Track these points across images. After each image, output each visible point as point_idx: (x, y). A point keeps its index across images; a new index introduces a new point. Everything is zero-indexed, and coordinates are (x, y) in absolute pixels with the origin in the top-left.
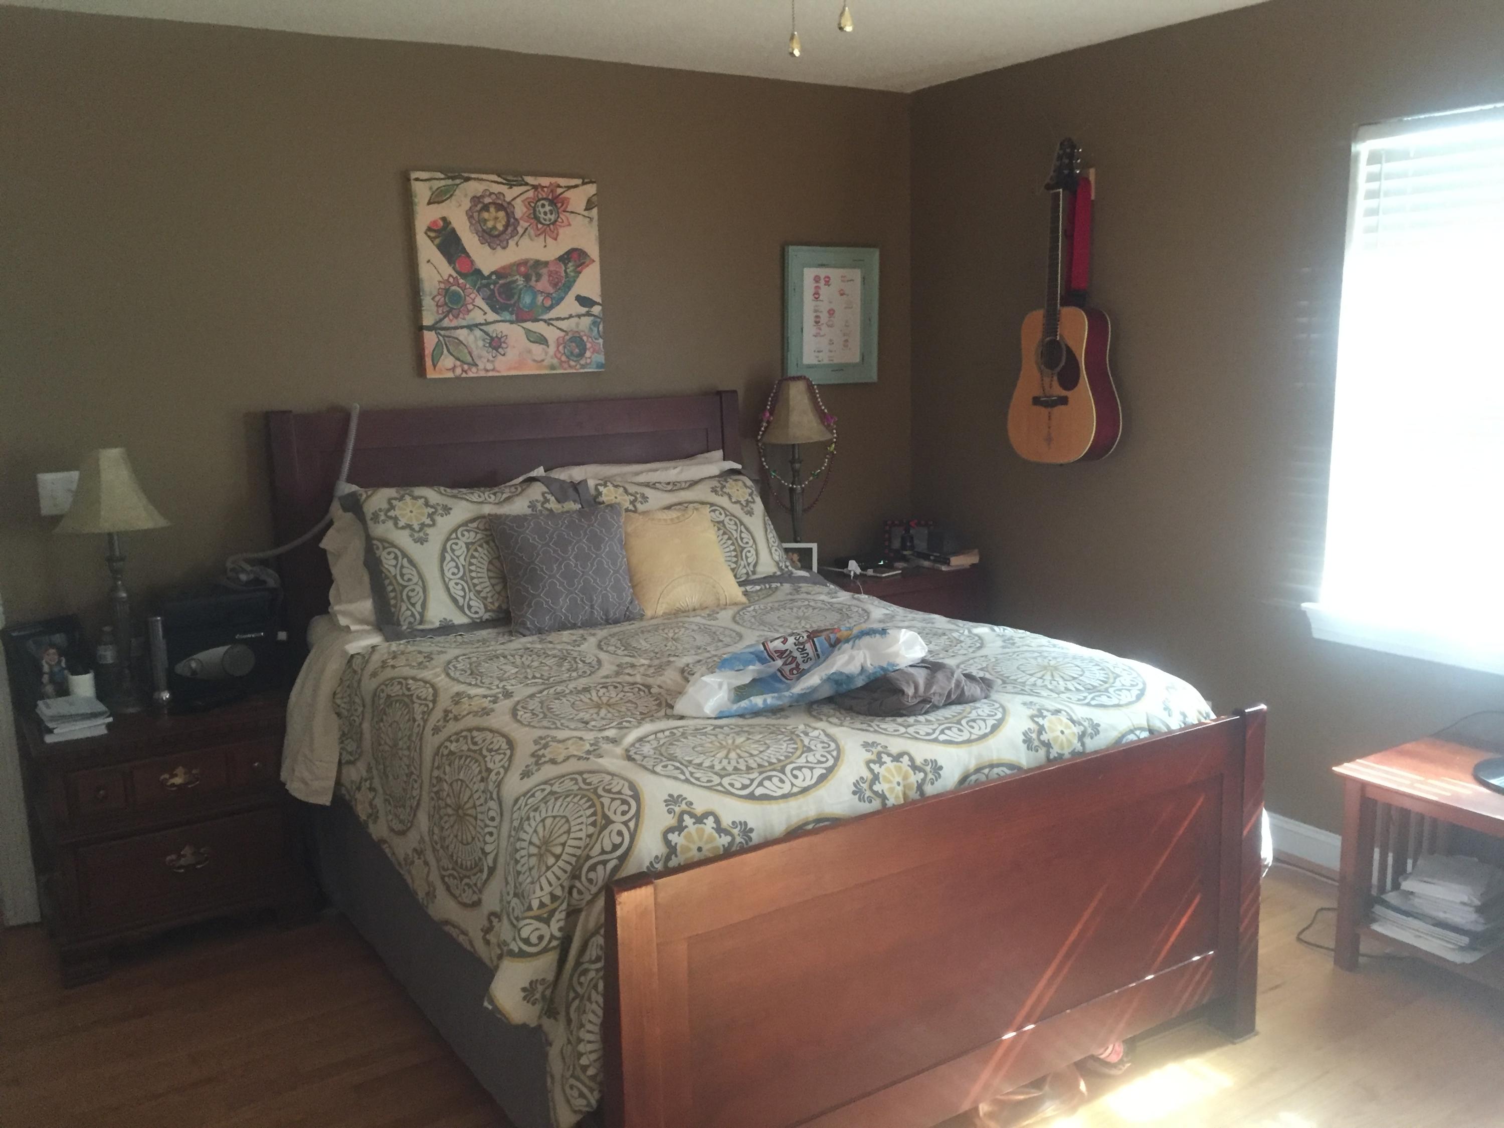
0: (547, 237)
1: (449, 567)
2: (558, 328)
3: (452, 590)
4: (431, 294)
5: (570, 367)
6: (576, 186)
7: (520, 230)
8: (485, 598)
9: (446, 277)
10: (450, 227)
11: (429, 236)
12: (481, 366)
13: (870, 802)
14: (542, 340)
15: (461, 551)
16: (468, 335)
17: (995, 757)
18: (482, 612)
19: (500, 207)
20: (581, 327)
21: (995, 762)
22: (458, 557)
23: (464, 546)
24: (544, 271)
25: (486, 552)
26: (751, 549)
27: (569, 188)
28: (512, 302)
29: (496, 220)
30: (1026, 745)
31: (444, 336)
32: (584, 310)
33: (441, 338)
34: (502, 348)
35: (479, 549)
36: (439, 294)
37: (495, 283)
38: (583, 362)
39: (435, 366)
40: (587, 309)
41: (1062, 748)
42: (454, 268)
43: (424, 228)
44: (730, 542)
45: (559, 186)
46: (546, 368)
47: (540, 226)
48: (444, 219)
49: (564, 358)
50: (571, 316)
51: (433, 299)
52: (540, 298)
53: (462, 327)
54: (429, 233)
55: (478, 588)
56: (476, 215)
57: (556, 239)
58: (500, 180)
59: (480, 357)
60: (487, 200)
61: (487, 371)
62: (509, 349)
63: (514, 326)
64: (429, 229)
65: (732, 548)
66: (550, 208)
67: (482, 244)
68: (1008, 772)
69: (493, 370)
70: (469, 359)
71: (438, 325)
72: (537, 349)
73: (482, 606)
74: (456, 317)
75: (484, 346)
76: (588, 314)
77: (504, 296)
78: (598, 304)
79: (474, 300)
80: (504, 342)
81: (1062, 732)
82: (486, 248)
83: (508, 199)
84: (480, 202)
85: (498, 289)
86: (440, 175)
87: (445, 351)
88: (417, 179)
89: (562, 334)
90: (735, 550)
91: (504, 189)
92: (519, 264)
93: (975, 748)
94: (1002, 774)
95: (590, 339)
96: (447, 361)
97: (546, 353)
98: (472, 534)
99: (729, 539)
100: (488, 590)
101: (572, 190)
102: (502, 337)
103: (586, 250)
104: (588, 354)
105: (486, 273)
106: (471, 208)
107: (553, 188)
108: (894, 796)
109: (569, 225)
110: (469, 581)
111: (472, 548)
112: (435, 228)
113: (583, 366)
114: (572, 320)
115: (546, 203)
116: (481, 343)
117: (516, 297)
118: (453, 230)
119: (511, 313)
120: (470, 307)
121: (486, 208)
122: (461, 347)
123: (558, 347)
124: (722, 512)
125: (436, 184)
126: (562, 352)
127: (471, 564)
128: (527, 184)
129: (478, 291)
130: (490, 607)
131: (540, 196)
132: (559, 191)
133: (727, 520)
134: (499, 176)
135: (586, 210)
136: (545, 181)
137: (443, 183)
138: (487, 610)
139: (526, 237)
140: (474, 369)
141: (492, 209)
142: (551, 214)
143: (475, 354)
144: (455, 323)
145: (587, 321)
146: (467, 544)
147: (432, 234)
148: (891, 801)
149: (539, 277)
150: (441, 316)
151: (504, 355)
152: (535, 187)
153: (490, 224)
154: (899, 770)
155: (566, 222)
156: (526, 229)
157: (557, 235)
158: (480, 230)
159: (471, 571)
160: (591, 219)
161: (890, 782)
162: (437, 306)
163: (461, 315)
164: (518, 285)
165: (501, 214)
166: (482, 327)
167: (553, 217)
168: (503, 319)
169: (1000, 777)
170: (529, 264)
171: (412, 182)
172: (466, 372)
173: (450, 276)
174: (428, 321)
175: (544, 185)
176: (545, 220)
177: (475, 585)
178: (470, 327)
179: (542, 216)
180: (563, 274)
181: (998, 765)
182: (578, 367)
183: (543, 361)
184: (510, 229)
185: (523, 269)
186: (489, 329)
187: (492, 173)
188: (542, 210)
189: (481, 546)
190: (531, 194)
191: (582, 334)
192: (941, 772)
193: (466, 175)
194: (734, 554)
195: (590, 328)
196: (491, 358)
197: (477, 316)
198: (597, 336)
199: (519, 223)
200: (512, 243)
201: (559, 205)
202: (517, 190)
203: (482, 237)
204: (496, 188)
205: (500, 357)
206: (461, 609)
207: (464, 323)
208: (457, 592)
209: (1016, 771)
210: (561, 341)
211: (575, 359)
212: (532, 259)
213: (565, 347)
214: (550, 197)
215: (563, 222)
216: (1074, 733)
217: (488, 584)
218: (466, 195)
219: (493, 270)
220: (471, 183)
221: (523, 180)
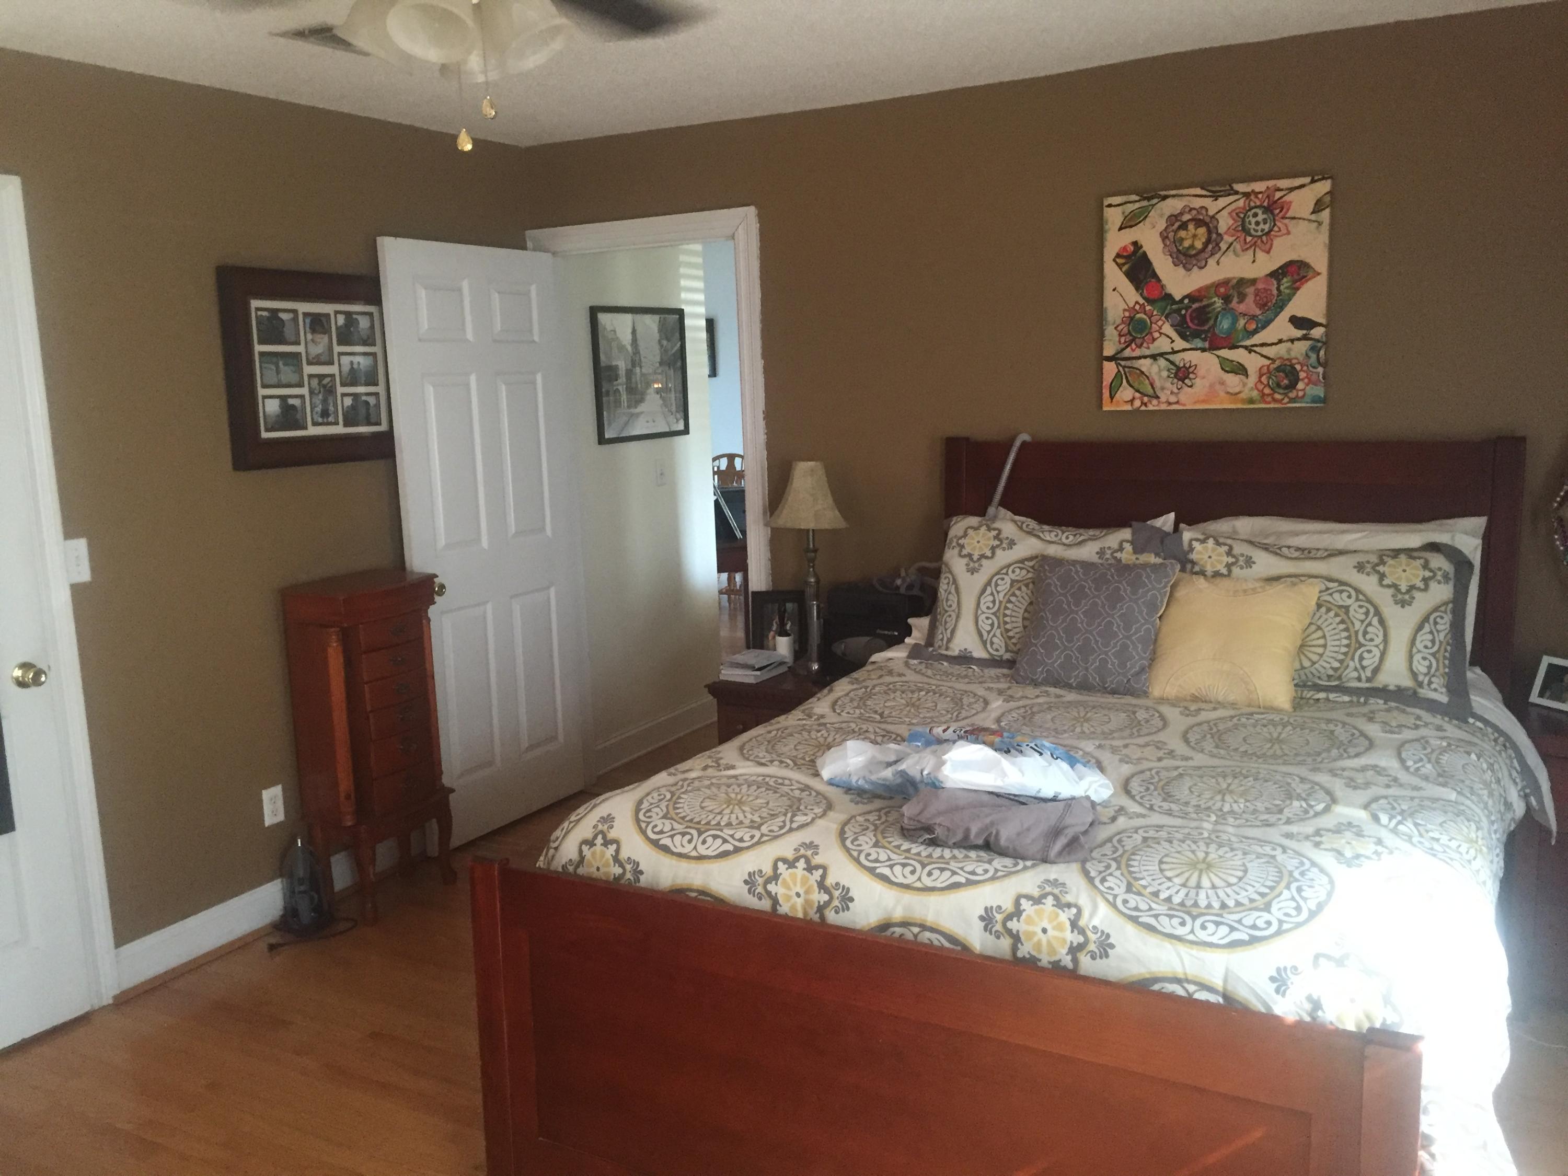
0: (1257, 250)
1: (987, 599)
2: (1262, 356)
3: (980, 623)
4: (1114, 323)
5: (1275, 400)
6: (1302, 186)
7: (1223, 246)
8: (1010, 638)
9: (1131, 305)
10: (1141, 251)
11: (1117, 263)
12: (1163, 399)
13: (760, 899)
14: (1240, 370)
15: (1004, 587)
16: (1152, 365)
17: (930, 918)
18: (1002, 651)
19: (1199, 223)
20: (1293, 354)
21: (928, 924)
22: (998, 592)
23: (1009, 582)
24: (1250, 291)
25: (1029, 592)
26: (1375, 650)
27: (1291, 190)
28: (1206, 328)
29: (1195, 237)
30: (983, 924)
31: (1124, 367)
32: (1299, 333)
33: (1121, 369)
34: (1190, 379)
35: (1024, 588)
36: (1123, 322)
37: (1187, 308)
38: (1292, 395)
39: (1112, 397)
40: (1305, 332)
41: (1039, 951)
42: (1141, 295)
43: (1114, 255)
44: (1345, 634)
45: (1279, 190)
46: (1243, 401)
47: (1249, 239)
48: (1135, 244)
49: (1267, 391)
50: (1280, 341)
51: (1116, 328)
52: (1242, 322)
53: (1145, 357)
54: (1118, 260)
55: (1008, 626)
56: (1171, 235)
57: (1268, 252)
58: (1204, 193)
59: (1163, 389)
60: (1186, 217)
61: (1170, 404)
62: (1198, 380)
63: (1206, 354)
64: (1118, 256)
65: (1345, 642)
66: (1265, 216)
67: (1175, 265)
68: (947, 944)
69: (1177, 403)
70: (1150, 391)
71: (1119, 356)
72: (1233, 381)
73: (1003, 645)
74: (1140, 346)
75: (1169, 377)
76: (1305, 338)
77: (1196, 322)
78: (1320, 325)
79: (1160, 328)
80: (1193, 372)
81: (1044, 931)
82: (1181, 270)
83: (1211, 213)
84: (1177, 220)
85: (1191, 316)
86: (1134, 197)
87: (1124, 381)
88: (1110, 206)
89: (1268, 362)
90: (1347, 646)
91: (1207, 202)
92: (1217, 285)
93: (908, 898)
94: (936, 943)
95: (1305, 368)
96: (1126, 393)
97: (1244, 385)
98: (1024, 572)
99: (1347, 630)
100: (1017, 630)
101: (1296, 191)
102: (1190, 367)
103: (1307, 260)
104: (1300, 385)
105: (1178, 298)
106: (1166, 228)
107: (1269, 194)
108: (789, 905)
109: (1289, 233)
110: (1001, 618)
111: (1017, 585)
112: (1125, 254)
113: (1292, 400)
114: (1283, 345)
115: (1259, 211)
116: (1165, 374)
117: (1211, 322)
118: (1145, 254)
119: (1204, 340)
120: (1156, 335)
121: (1184, 226)
122: (1142, 378)
123: (1260, 377)
124: (1353, 593)
125: (1130, 207)
126: (1266, 382)
127: (1009, 601)
128: (1237, 193)
129: (1166, 317)
130: (1012, 647)
131: (1252, 204)
132: (1278, 195)
133: (1354, 606)
134: (1202, 188)
135: (1313, 212)
136: (1259, 186)
137: (1137, 205)
138: (1007, 651)
139: (1230, 253)
140: (1155, 402)
141: (1191, 227)
142: (1265, 223)
143: (1158, 384)
144: (1138, 353)
145: (1303, 346)
146: (1013, 581)
147: (1120, 261)
148: (784, 909)
149: (1242, 298)
150: (1124, 346)
151: (1191, 386)
152: (1247, 195)
153: (1187, 244)
154: (804, 881)
155: (1284, 231)
156: (1231, 244)
157: (1270, 249)
158: (1175, 250)
159: (1006, 608)
160: (1320, 223)
161: (789, 888)
162: (1120, 336)
163: (1145, 345)
164: (1214, 309)
165: (1202, 231)
166: (1167, 356)
167: (1267, 227)
168: (1193, 346)
169: (931, 945)
170: (1230, 284)
171: (1105, 209)
172: (1146, 405)
173: (1137, 303)
174: (1109, 351)
175: (1257, 190)
176: (1256, 231)
177: (1006, 623)
178: (1154, 357)
179: (1253, 226)
180: (1275, 292)
181: (932, 930)
182: (1286, 400)
183: (1239, 393)
184: (1210, 247)
185: (1222, 290)
186: (1176, 358)
187: (1196, 186)
188: (1253, 220)
189: (1027, 586)
190: (1241, 203)
191: (1294, 361)
192: (850, 905)
193: (1163, 193)
194: (1344, 650)
195: (1307, 355)
196: (1176, 390)
197: (1162, 345)
198: (1316, 364)
199: (1222, 239)
200: (1212, 262)
201: (1277, 211)
202: (1222, 201)
203: (1177, 258)
204: (1197, 203)
205: (1186, 389)
206: (984, 643)
207: (1147, 352)
208: (985, 626)
209: (959, 948)
210: (1265, 370)
211: (1281, 391)
212: (1234, 278)
213: (1269, 378)
214: (1265, 204)
215: (1280, 230)
216: (1064, 940)
217: (1020, 624)
218: (1161, 216)
219: (1186, 294)
220: (1169, 201)
221: (1232, 189)
